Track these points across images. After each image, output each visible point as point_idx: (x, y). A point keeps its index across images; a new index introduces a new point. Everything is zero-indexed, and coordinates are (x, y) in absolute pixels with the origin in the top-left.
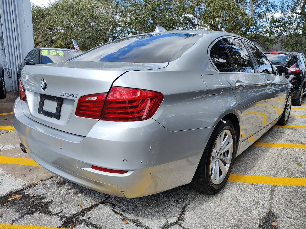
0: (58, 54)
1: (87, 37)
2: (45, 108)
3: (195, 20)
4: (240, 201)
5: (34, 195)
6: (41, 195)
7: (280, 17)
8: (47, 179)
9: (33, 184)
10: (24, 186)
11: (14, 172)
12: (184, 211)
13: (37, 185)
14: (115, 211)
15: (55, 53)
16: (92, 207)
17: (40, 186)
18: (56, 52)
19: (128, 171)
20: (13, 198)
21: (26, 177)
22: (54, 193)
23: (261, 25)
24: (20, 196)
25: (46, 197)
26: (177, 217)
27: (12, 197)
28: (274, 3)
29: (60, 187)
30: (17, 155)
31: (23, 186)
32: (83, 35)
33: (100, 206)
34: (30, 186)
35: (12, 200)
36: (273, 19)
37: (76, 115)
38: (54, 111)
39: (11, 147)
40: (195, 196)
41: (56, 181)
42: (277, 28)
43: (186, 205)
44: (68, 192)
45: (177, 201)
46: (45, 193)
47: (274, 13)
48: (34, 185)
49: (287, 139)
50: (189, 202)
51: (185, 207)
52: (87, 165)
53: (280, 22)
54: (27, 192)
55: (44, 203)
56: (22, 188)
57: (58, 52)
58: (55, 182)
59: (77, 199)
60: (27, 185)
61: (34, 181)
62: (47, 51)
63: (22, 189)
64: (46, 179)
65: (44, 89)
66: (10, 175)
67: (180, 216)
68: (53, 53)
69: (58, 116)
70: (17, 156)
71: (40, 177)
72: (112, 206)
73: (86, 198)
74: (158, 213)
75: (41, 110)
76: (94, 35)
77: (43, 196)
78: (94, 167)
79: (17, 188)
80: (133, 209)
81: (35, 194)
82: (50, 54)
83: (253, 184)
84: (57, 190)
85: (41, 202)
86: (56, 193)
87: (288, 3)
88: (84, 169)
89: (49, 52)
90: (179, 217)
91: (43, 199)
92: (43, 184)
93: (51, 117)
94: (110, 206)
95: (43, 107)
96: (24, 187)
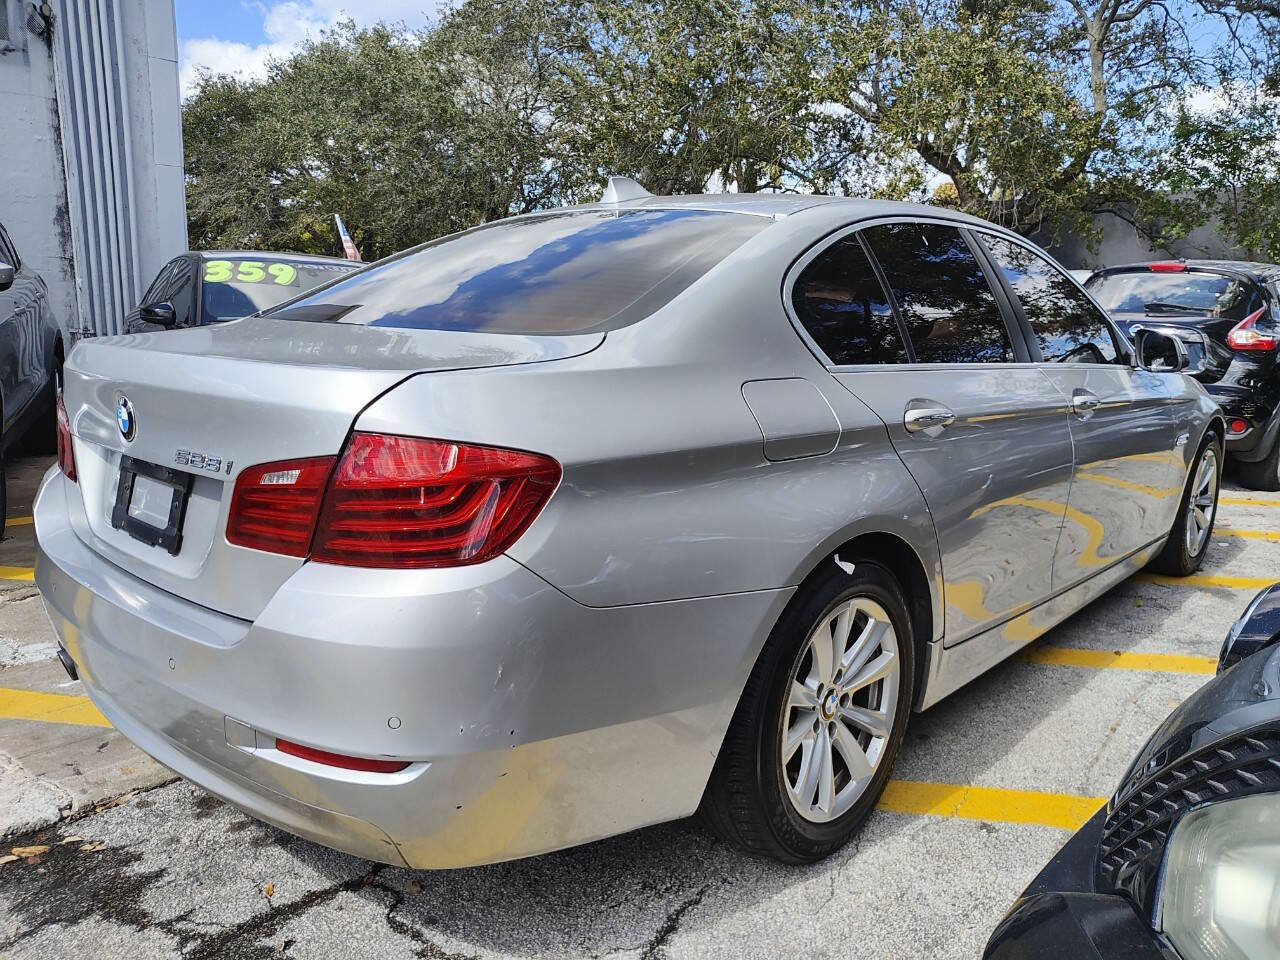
1: (419, 202)
2: (136, 511)
3: (862, 128)
4: (911, 895)
5: (98, 848)
6: (123, 848)
7: (1215, 110)
8: (163, 785)
9: (102, 800)
10: (65, 808)
11: (37, 752)
12: (671, 927)
13: (117, 805)
14: (398, 919)
15: (259, 275)
16: (312, 901)
17: (129, 809)
18: (265, 269)
19: (410, 763)
20: (14, 858)
21: (79, 773)
22: (178, 841)
23: (1137, 143)
24: (41, 849)
25: (142, 854)
26: (639, 951)
27: (11, 854)
28: (1192, 54)
29: (207, 815)
30: (61, 685)
31: (60, 810)
32: (402, 192)
33: (343, 896)
34: (88, 811)
35: (7, 863)
36: (1184, 119)
37: (229, 540)
38: (161, 520)
39: (48, 651)
40: (732, 870)
41: (192, 792)
42: (1203, 158)
43: (685, 903)
44: (232, 836)
45: (655, 888)
46: (141, 838)
47: (1191, 96)
48: (107, 804)
49: (1182, 636)
50: (701, 893)
51: (681, 912)
52: (259, 737)
53: (1214, 131)
54: (71, 834)
55: (130, 877)
56: (57, 819)
57: (273, 269)
58: (188, 794)
59: (259, 866)
60: (76, 808)
61: (108, 792)
62: (229, 264)
63: (56, 823)
64: (157, 781)
65: (128, 435)
66: (20, 763)
67: (652, 949)
68: (251, 274)
69: (172, 540)
70: (63, 689)
71: (135, 775)
72: (390, 900)
73: (297, 862)
74: (567, 933)
75: (122, 518)
76: (444, 194)
77: (132, 849)
78: (284, 745)
79: (35, 820)
80: (469, 916)
81: (103, 842)
82: (240, 277)
83: (984, 826)
84: (191, 829)
85: (117, 875)
86: (185, 841)
87: (1254, 51)
88: (250, 750)
89: (235, 271)
90: (645, 954)
91: (127, 862)
92: (141, 805)
93: (153, 545)
94: (380, 901)
95: (131, 505)
96: (66, 813)
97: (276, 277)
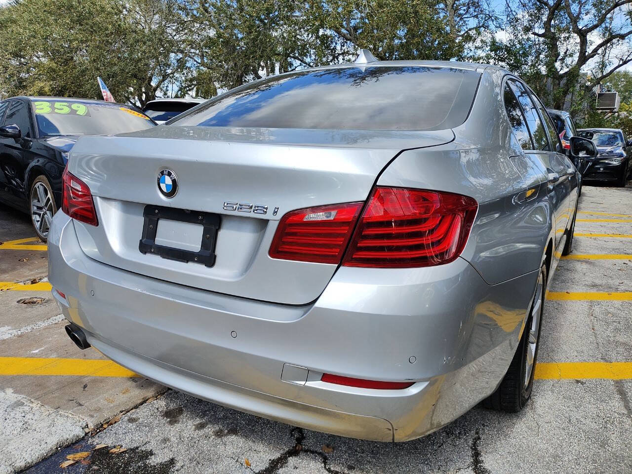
0: (74, 112)
1: (108, 75)
2: (161, 240)
3: (336, 44)
4: (574, 420)
5: (122, 450)
6: (137, 448)
7: (508, 39)
8: (136, 407)
9: (105, 420)
10: (85, 427)
11: (45, 394)
12: (476, 455)
13: (115, 422)
14: (332, 469)
15: (66, 110)
16: (276, 465)
17: (122, 426)
18: (70, 107)
19: (414, 383)
20: (71, 462)
21: (81, 405)
22: (168, 440)
24: (85, 454)
25: (151, 450)
26: (470, 468)
27: (68, 460)
28: (494, 13)
29: (176, 422)
30: (34, 352)
31: (83, 429)
33: (292, 460)
34: (100, 428)
35: (70, 465)
36: (494, 42)
37: (271, 257)
38: (195, 246)
39: (11, 331)
40: (483, 419)
41: (157, 409)
42: (502, 61)
43: (474, 439)
44: (201, 432)
45: (453, 433)
46: (145, 442)
47: (496, 32)
48: (110, 423)
50: (477, 433)
51: (475, 444)
53: (508, 50)
54: (100, 442)
55: (155, 466)
56: (84, 435)
57: (74, 106)
58: (156, 411)
59: (230, 450)
60: (91, 426)
61: (107, 415)
62: (48, 104)
63: (83, 437)
64: (132, 405)
65: (171, 194)
66: (39, 402)
67: (476, 466)
68: (63, 109)
70: (36, 354)
71: (117, 403)
72: (320, 459)
73: (251, 443)
74: (427, 464)
77: (143, 449)
78: (328, 377)
79: (71, 436)
80: (369, 462)
81: (122, 446)
82: (56, 111)
83: (578, 382)
84: (172, 431)
85: (146, 466)
86: (173, 439)
87: (517, 14)
88: (303, 383)
89: (53, 107)
90: (474, 469)
91: (147, 458)
92: (131, 420)
93: (187, 262)
94: (314, 459)
95: (156, 239)
96: (87, 430)
97: (76, 111)
